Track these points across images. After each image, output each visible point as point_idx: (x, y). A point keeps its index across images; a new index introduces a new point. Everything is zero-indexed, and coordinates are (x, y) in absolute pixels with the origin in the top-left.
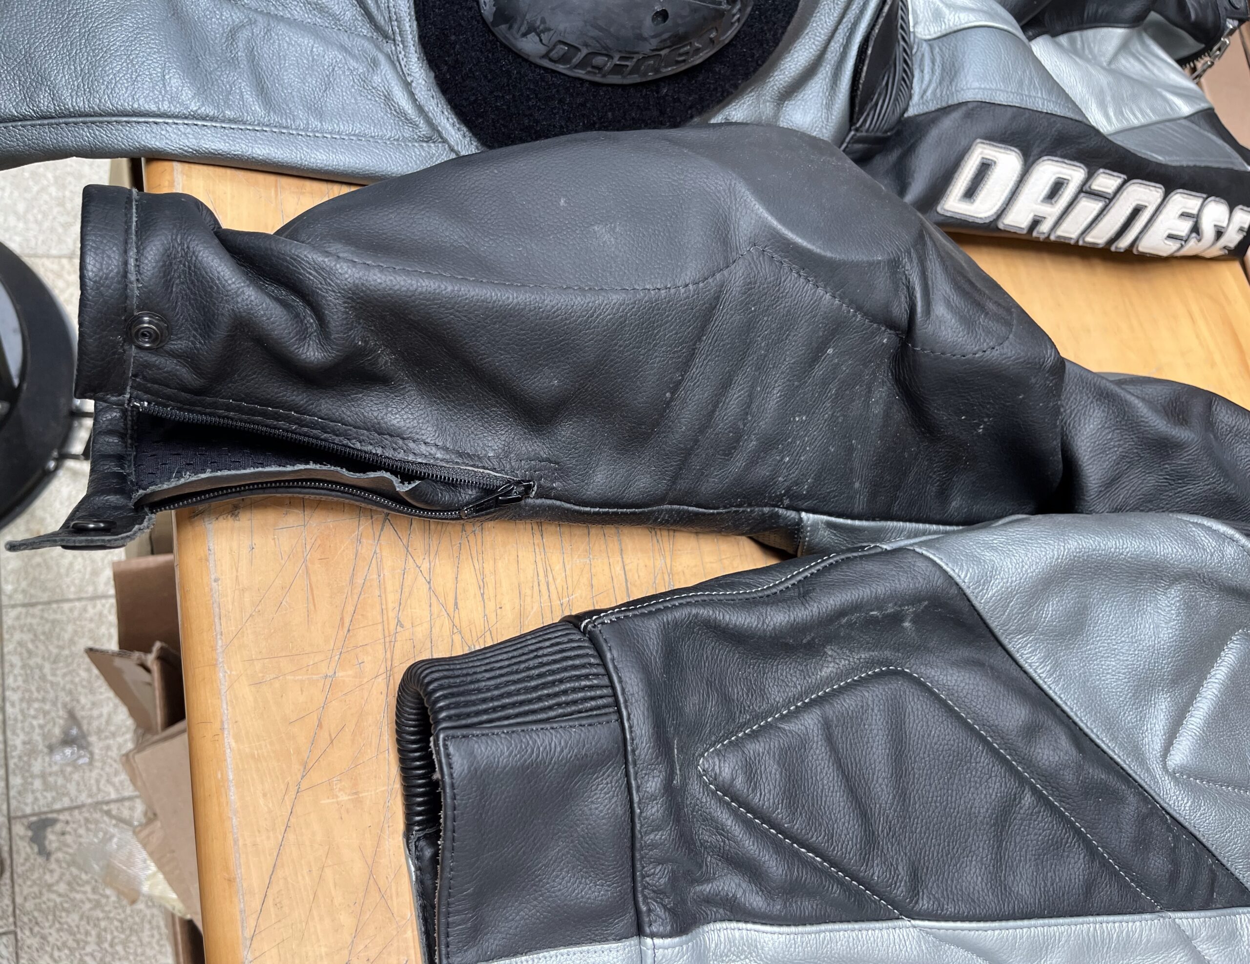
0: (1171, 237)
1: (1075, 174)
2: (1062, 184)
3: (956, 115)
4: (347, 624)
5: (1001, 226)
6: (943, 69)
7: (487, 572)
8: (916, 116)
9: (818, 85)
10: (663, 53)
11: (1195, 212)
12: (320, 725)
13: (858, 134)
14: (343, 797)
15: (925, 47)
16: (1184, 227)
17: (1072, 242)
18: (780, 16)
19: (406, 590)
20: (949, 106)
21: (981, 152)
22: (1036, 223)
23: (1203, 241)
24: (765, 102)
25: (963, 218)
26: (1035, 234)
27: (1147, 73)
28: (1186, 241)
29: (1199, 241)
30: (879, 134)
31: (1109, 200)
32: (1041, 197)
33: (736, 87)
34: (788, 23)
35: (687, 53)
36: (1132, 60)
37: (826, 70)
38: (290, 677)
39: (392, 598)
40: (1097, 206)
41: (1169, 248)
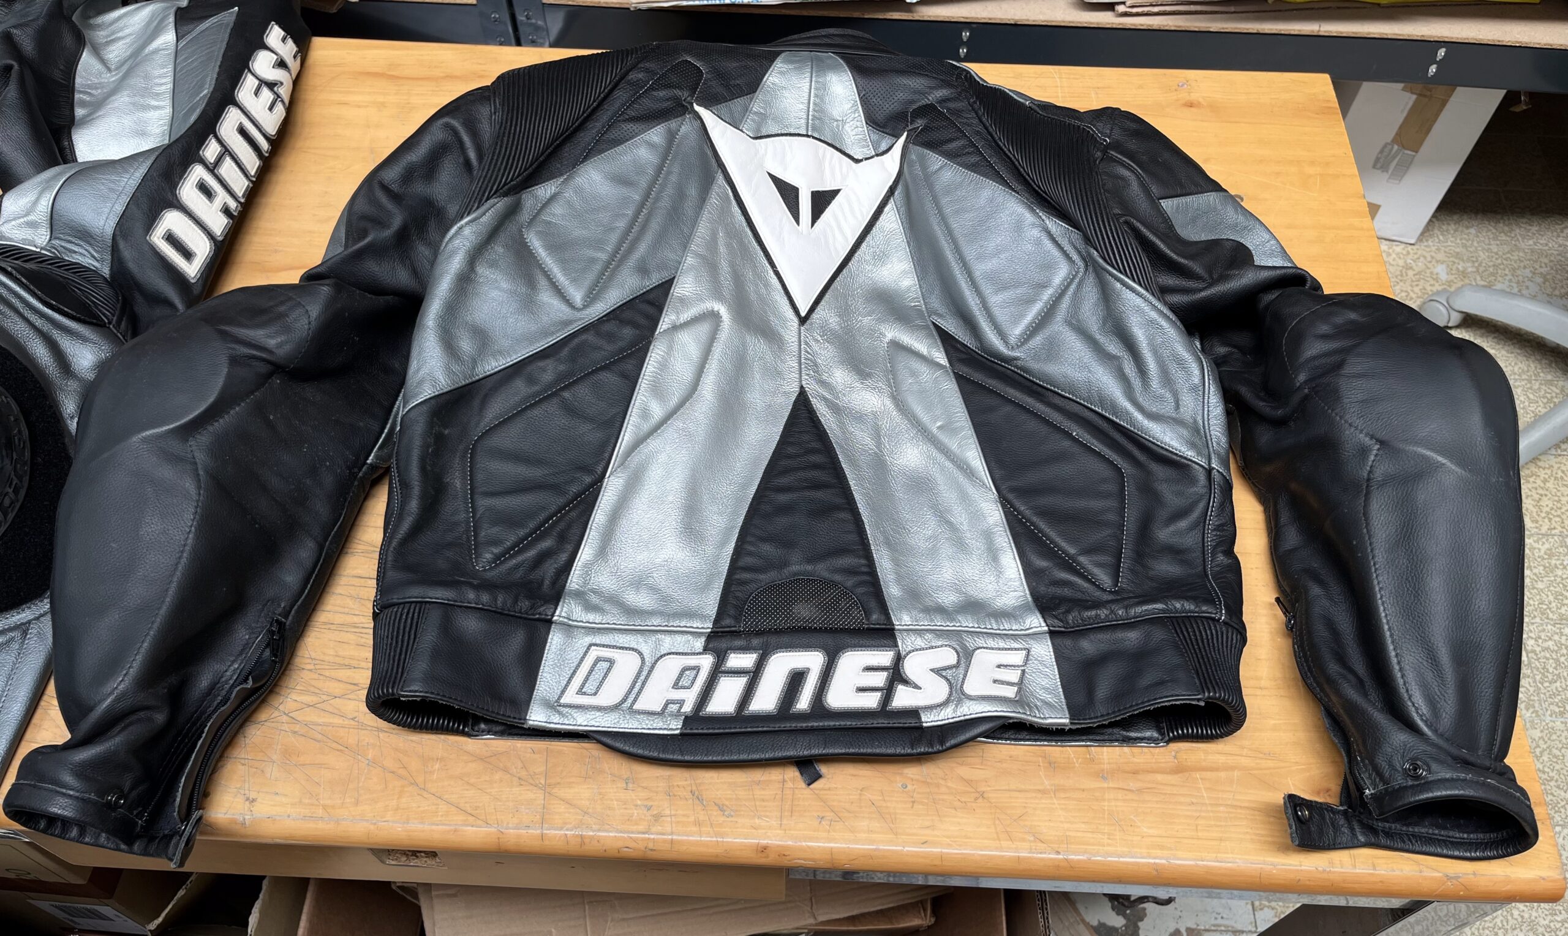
0: (271, 108)
1: (198, 172)
2: (202, 183)
3: (122, 245)
4: (342, 748)
5: (221, 239)
6: (80, 238)
7: (342, 662)
8: (111, 270)
9: (67, 344)
10: (15, 457)
11: (257, 82)
12: (393, 772)
13: (114, 322)
14: (437, 766)
15: (56, 242)
16: (267, 95)
17: (251, 185)
18: (8, 363)
19: (336, 711)
20: (113, 246)
21: (157, 238)
22: (226, 211)
23: (282, 80)
24: (66, 385)
25: (205, 265)
26: (235, 214)
27: (128, 40)
28: (279, 96)
29: (282, 84)
30: (119, 306)
31: (227, 151)
32: (208, 202)
33: (51, 407)
34: (15, 358)
35: (19, 440)
36: (112, 48)
37: (56, 334)
38: (361, 784)
39: (337, 721)
40: (228, 162)
41: (280, 110)
